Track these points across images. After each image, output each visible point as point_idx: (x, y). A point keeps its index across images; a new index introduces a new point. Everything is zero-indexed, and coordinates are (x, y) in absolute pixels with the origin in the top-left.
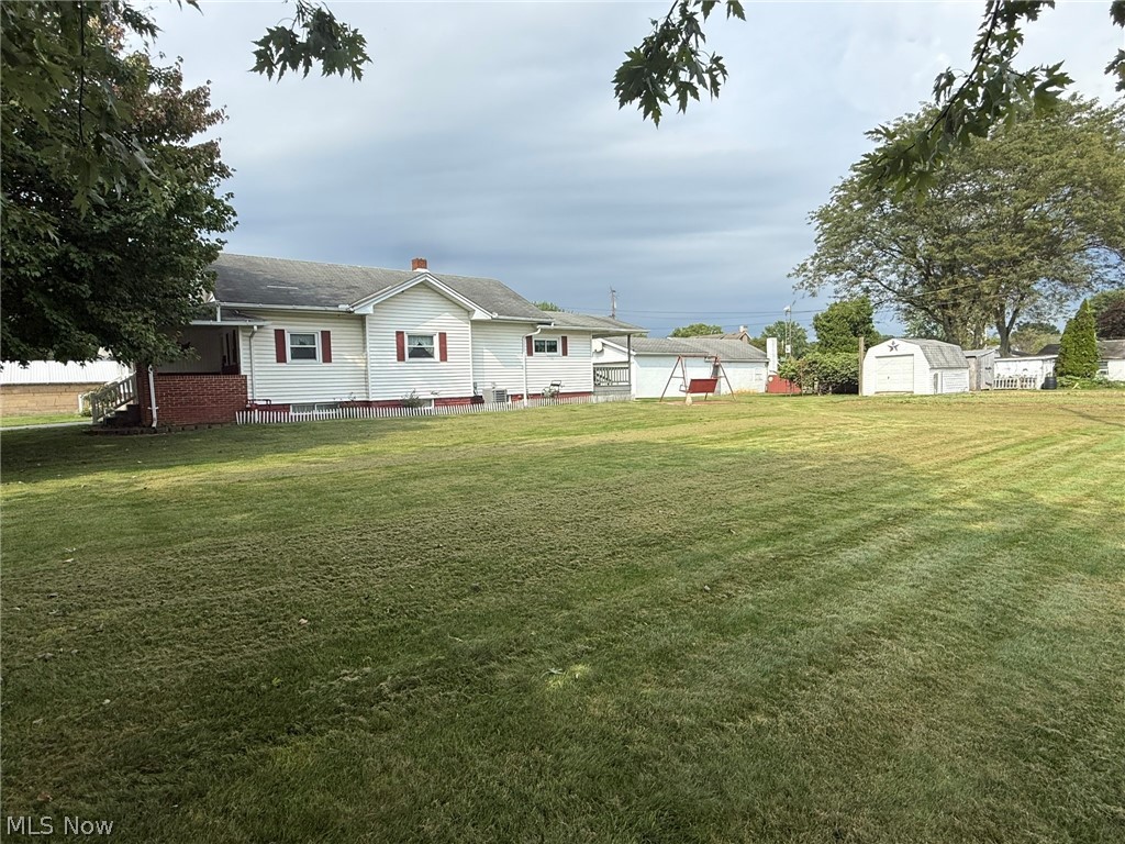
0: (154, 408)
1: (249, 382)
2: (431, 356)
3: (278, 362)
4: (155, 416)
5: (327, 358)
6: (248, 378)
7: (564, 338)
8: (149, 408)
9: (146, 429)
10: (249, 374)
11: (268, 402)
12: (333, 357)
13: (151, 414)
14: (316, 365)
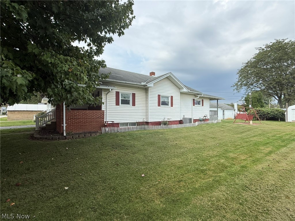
0: (65, 125)
1: (105, 113)
2: (168, 105)
3: (116, 105)
4: (65, 129)
5: (134, 104)
6: (105, 112)
7: (203, 100)
8: (62, 125)
9: (61, 137)
10: (105, 110)
11: (113, 122)
12: (136, 104)
13: (63, 128)
14: (130, 107)
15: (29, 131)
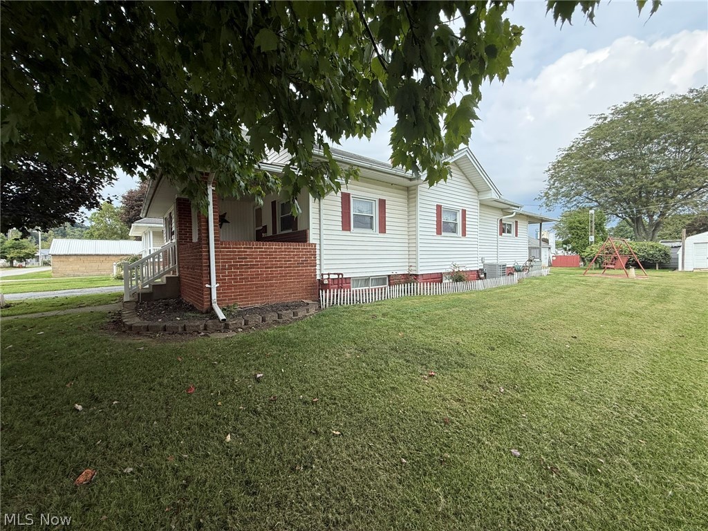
0: (214, 285)
1: (318, 252)
2: (456, 232)
3: (343, 230)
4: (215, 296)
5: (383, 229)
6: (318, 247)
7: (516, 222)
8: (207, 286)
9: (210, 323)
10: (317, 242)
11: (340, 276)
12: (387, 228)
13: (210, 294)
14: (373, 234)
15: (107, 303)
